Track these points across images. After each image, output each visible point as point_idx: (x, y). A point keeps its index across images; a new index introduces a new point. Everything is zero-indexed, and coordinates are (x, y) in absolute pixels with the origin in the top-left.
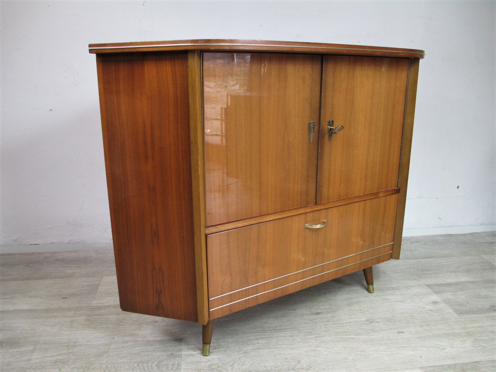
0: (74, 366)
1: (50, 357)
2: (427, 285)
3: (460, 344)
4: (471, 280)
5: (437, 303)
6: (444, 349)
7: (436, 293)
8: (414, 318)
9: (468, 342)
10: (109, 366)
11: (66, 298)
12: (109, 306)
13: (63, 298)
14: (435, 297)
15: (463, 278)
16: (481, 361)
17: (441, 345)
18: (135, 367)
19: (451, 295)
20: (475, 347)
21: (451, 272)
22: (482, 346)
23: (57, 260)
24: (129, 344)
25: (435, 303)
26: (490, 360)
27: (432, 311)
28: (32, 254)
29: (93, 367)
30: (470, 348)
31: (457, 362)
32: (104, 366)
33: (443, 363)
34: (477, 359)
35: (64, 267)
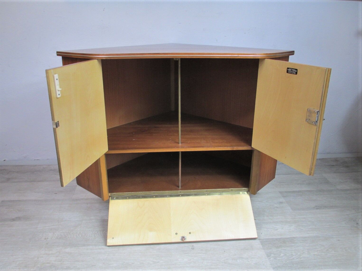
0: (62, 231)
1: (48, 226)
2: (280, 192)
3: (287, 227)
4: (309, 190)
5: (282, 203)
6: (277, 229)
7: (284, 197)
8: (264, 212)
9: (293, 226)
10: (81, 232)
11: (56, 193)
12: (82, 199)
13: (55, 193)
14: (282, 200)
15: (305, 188)
16: (296, 237)
17: (276, 228)
18: (96, 233)
19: (293, 198)
20: (296, 229)
21: (298, 184)
22: (300, 229)
23: (51, 170)
24: (93, 220)
25: (281, 203)
26: (302, 237)
27: (277, 207)
28: (36, 166)
29: (72, 232)
30: (293, 230)
31: (282, 237)
32: (79, 232)
33: (274, 237)
34: (294, 236)
35: (55, 174)
